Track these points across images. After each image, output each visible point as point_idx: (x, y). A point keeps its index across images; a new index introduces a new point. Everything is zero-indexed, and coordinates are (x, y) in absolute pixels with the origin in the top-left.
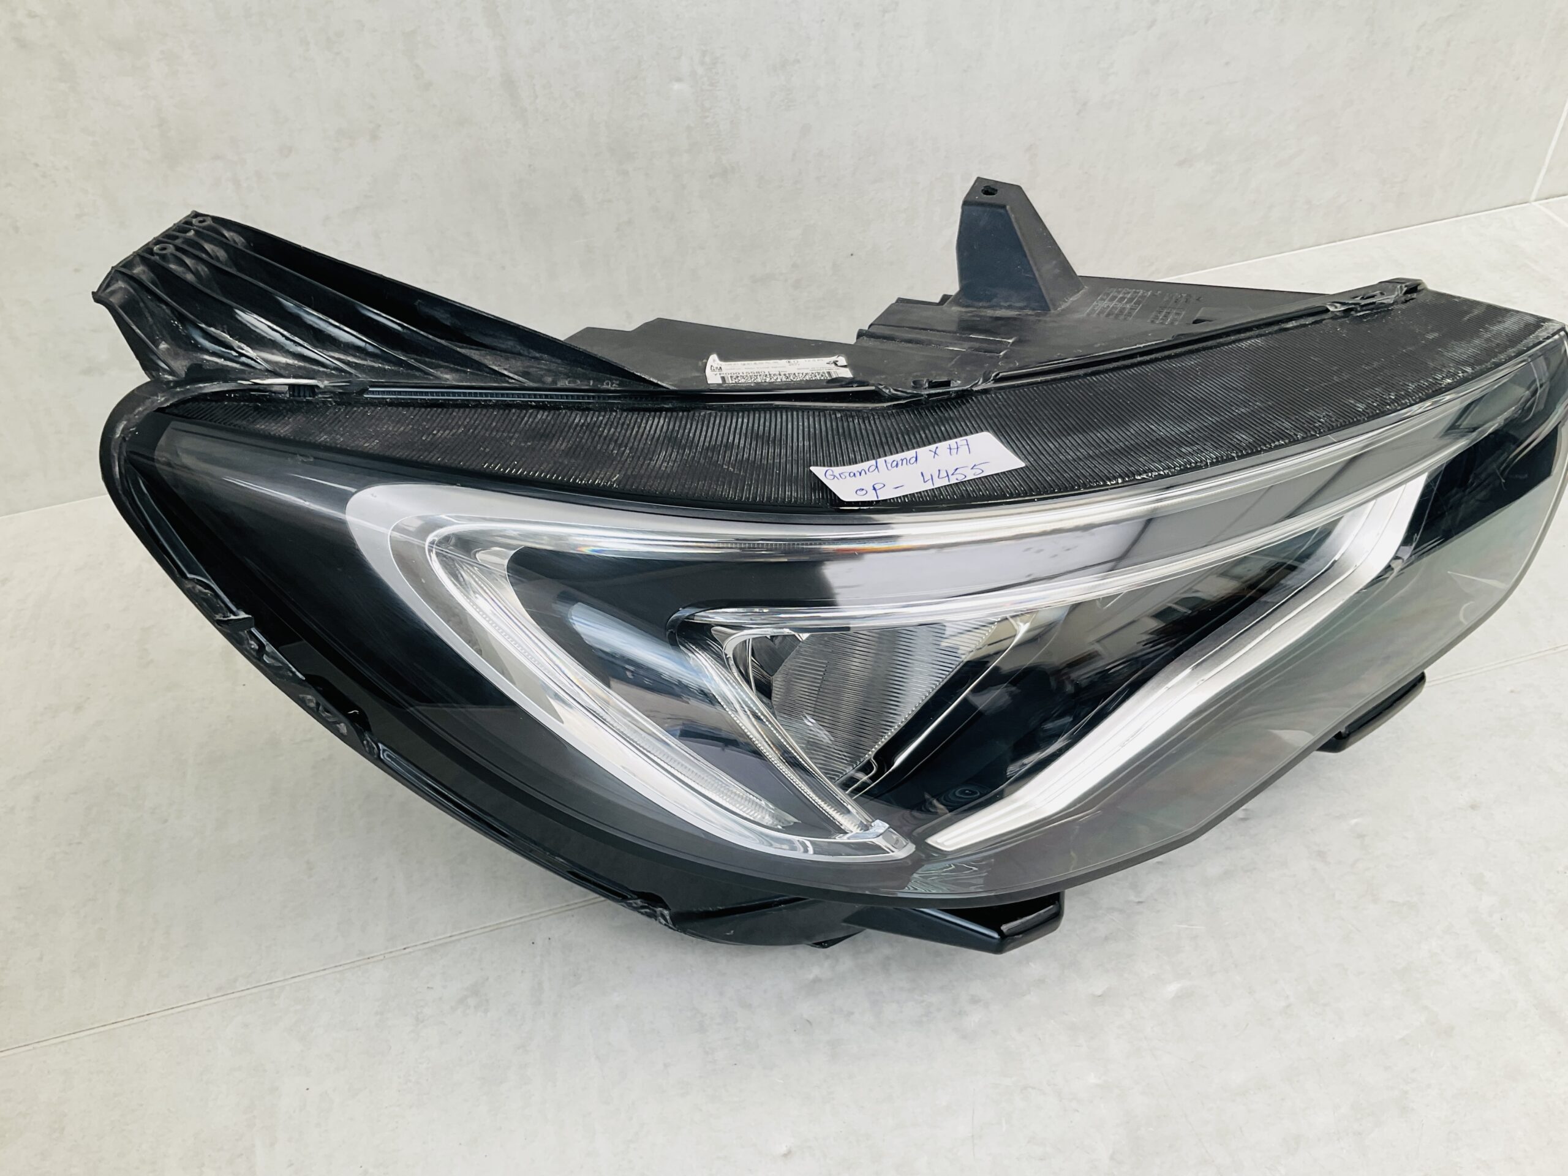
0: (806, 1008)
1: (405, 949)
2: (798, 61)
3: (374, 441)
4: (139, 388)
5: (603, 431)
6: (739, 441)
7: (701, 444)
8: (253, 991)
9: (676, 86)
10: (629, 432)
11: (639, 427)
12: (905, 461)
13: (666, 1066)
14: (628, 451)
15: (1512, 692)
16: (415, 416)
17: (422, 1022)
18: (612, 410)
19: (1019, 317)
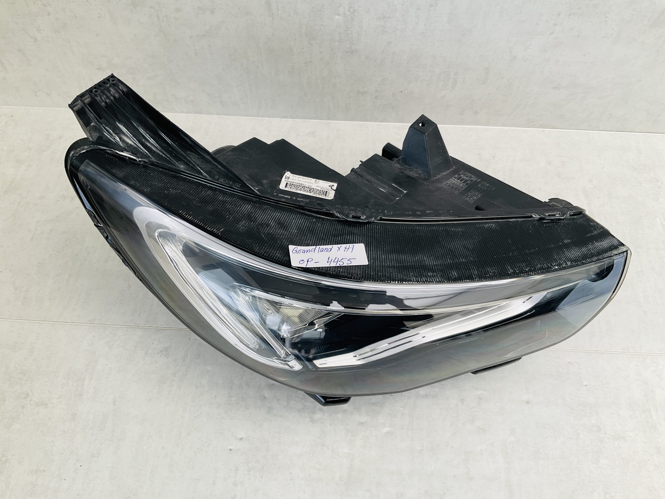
0: (267, 393)
1: (150, 327)
2: (390, 18)
3: (148, 189)
4: (80, 140)
5: (227, 206)
6: (272, 223)
7: (258, 221)
8: (100, 325)
9: (337, 17)
10: (236, 208)
11: (240, 207)
12: (326, 249)
13: (216, 396)
14: (232, 218)
15: (569, 363)
16: (166, 180)
17: (147, 354)
18: (234, 197)
19: (417, 178)
